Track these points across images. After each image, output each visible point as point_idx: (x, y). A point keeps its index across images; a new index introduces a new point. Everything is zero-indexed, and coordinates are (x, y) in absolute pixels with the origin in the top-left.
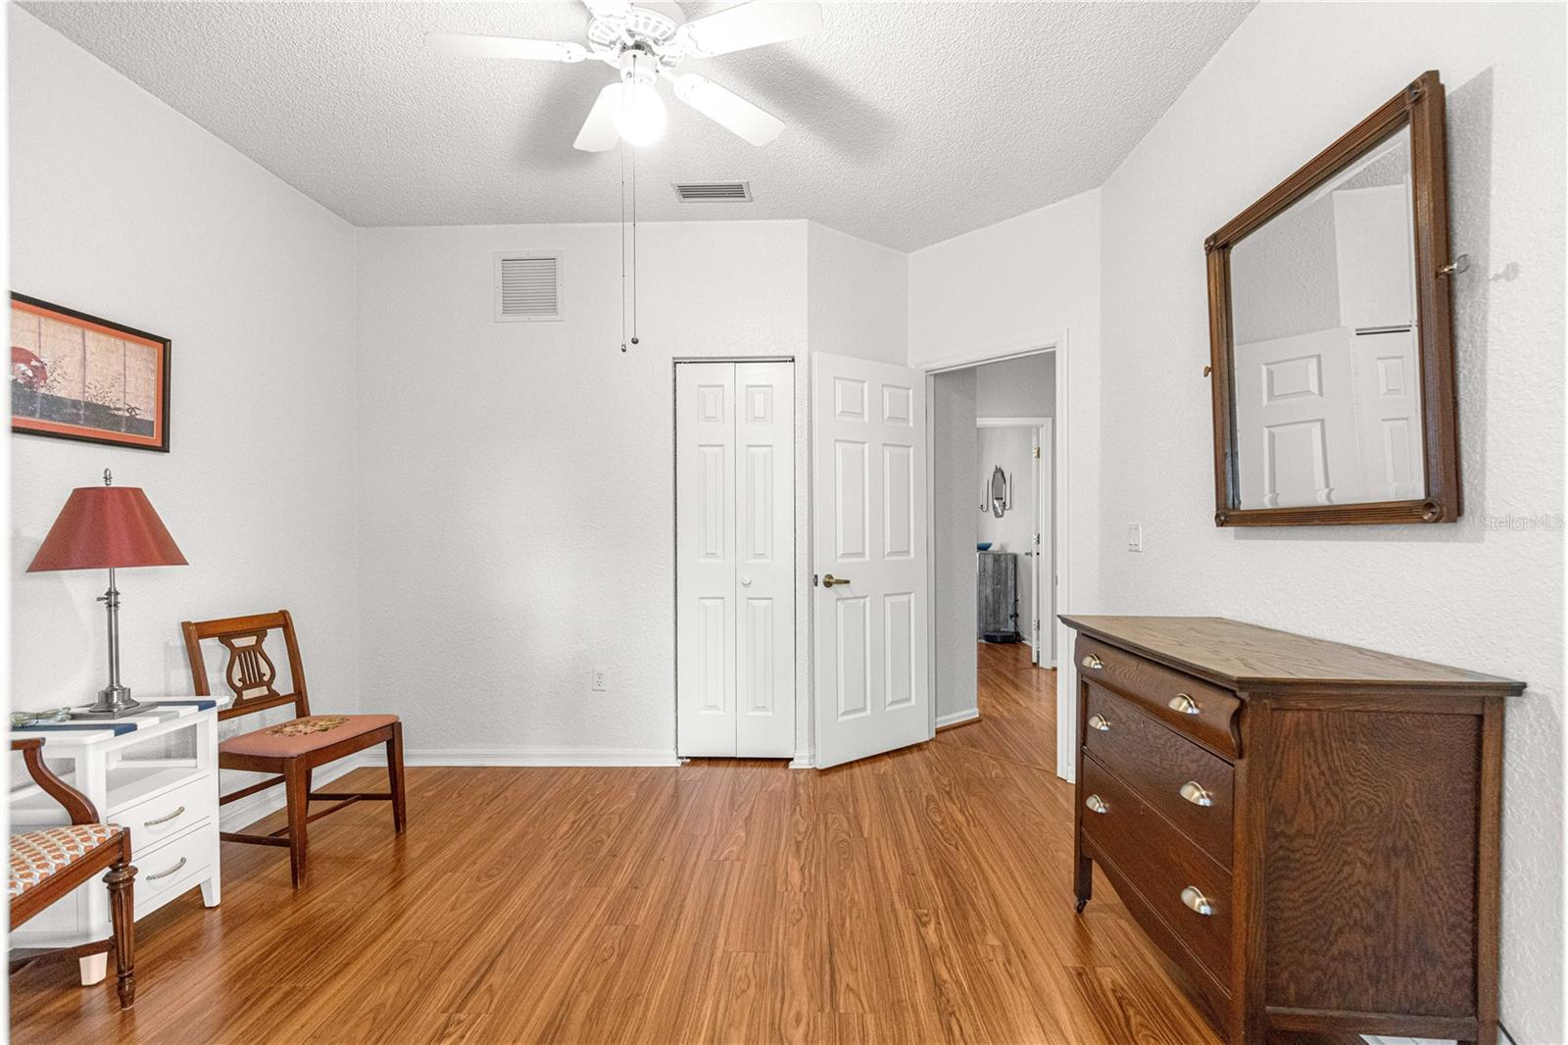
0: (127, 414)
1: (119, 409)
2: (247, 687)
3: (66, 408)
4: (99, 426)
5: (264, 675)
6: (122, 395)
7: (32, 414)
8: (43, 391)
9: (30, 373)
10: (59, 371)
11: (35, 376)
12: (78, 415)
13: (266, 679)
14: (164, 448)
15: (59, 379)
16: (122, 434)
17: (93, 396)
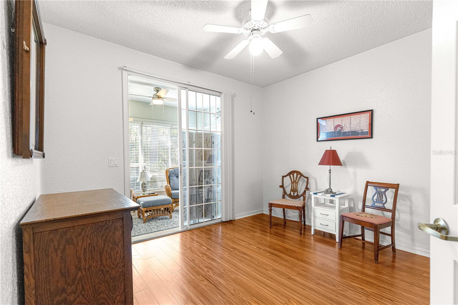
0: (361, 131)
1: (359, 131)
2: (377, 202)
3: (347, 133)
4: (354, 136)
5: (383, 201)
6: (359, 127)
7: (341, 136)
8: (342, 131)
9: (340, 129)
10: (345, 126)
11: (341, 129)
12: (349, 134)
13: (383, 202)
14: (372, 137)
15: (345, 128)
16: (360, 136)
17: (353, 129)
